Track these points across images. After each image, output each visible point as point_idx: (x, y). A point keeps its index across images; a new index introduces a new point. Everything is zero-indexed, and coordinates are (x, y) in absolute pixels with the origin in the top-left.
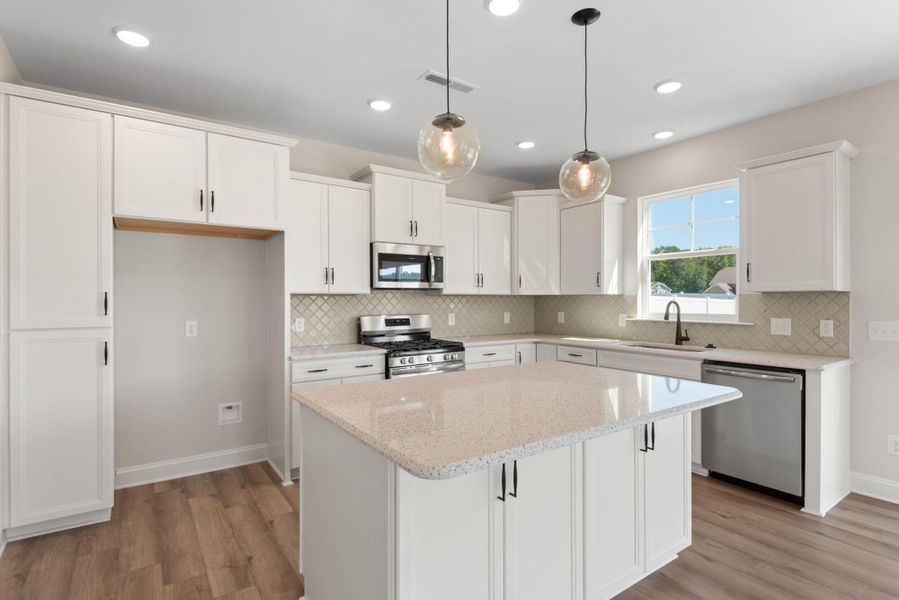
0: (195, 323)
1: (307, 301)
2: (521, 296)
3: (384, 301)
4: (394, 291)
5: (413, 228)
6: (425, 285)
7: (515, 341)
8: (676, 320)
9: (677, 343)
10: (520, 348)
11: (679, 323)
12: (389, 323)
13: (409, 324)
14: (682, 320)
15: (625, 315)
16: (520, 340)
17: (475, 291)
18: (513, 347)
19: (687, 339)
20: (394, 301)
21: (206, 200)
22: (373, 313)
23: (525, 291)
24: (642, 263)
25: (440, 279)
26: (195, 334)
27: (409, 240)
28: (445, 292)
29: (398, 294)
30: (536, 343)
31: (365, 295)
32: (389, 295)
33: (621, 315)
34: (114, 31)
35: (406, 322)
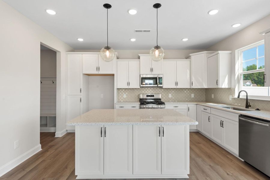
0: (102, 95)
1: (121, 90)
2: (193, 89)
3: (148, 90)
4: (151, 88)
5: (152, 70)
6: (156, 86)
7: (187, 103)
8: (246, 98)
9: (246, 108)
10: (189, 106)
11: (247, 99)
12: (147, 96)
13: (154, 97)
14: (248, 98)
15: (231, 96)
16: (189, 103)
17: (175, 87)
18: (186, 105)
19: (250, 106)
20: (151, 90)
21: (98, 69)
22: (144, 93)
23: (194, 86)
24: (238, 75)
25: (161, 84)
26: (103, 97)
27: (151, 73)
28: (164, 87)
29: (152, 88)
30: (197, 104)
31: (139, 89)
32: (149, 88)
33: (230, 96)
34: (77, 39)
35: (153, 96)
